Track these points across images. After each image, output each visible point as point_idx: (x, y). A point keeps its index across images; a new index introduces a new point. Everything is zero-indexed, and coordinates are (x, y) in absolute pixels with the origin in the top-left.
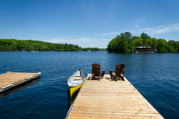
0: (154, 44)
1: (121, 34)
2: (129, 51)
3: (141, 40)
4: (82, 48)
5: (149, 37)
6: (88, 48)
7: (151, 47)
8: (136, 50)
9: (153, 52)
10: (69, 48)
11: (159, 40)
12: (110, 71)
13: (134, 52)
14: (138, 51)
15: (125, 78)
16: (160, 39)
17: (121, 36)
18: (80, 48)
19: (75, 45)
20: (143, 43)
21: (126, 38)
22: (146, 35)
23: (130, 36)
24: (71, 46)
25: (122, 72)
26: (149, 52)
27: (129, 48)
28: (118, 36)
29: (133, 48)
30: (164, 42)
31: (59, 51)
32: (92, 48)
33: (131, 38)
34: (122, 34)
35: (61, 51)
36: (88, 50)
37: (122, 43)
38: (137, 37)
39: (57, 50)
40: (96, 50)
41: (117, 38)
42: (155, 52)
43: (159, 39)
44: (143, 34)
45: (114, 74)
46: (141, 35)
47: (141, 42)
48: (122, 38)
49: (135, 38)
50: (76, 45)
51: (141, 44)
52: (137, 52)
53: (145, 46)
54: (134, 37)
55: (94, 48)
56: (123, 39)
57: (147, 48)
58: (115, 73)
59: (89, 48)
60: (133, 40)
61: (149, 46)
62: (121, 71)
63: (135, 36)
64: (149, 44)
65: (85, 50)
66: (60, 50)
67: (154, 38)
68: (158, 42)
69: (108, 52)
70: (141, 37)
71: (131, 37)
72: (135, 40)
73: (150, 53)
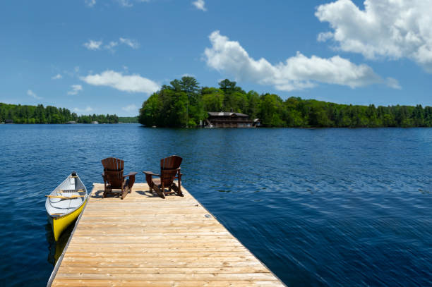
0: (251, 105)
1: (172, 83)
2: (192, 122)
3: (221, 96)
4: (79, 115)
5: (239, 89)
6: (92, 115)
7: (244, 113)
8: (208, 121)
9: (249, 125)
10: (48, 115)
11: (263, 97)
12: (147, 174)
13: (203, 126)
14: (214, 123)
15: (183, 190)
16: (267, 94)
17: (171, 86)
18: (74, 115)
19: (62, 108)
20: (224, 102)
21: (185, 91)
22: (234, 84)
23: (194, 87)
24: (51, 110)
25: (177, 176)
26: (241, 126)
27: (191, 116)
28: (164, 86)
29: (200, 115)
30: (275, 102)
31: (22, 122)
32: (103, 116)
33: (196, 92)
34: (175, 83)
35: (28, 123)
36: (93, 120)
37: (176, 104)
38: (211, 88)
39: (19, 120)
40: (113, 120)
41: (162, 91)
42: (253, 125)
43: (265, 94)
44: (226, 81)
45: (157, 181)
46: (222, 85)
47: (221, 101)
48: (175, 90)
49: (205, 92)
50: (64, 109)
51: (222, 105)
52: (211, 126)
53: (231, 111)
54: (203, 89)
55: (108, 115)
56: (177, 94)
57: (235, 117)
58: (159, 179)
59: (94, 115)
60: (201, 97)
61: (239, 110)
62: (175, 174)
63: (207, 88)
64: (241, 105)
65: (85, 120)
66: (26, 120)
67: (252, 92)
68: (261, 101)
69: (140, 125)
70: (221, 89)
71: (196, 90)
72: (206, 97)
73: (241, 128)
